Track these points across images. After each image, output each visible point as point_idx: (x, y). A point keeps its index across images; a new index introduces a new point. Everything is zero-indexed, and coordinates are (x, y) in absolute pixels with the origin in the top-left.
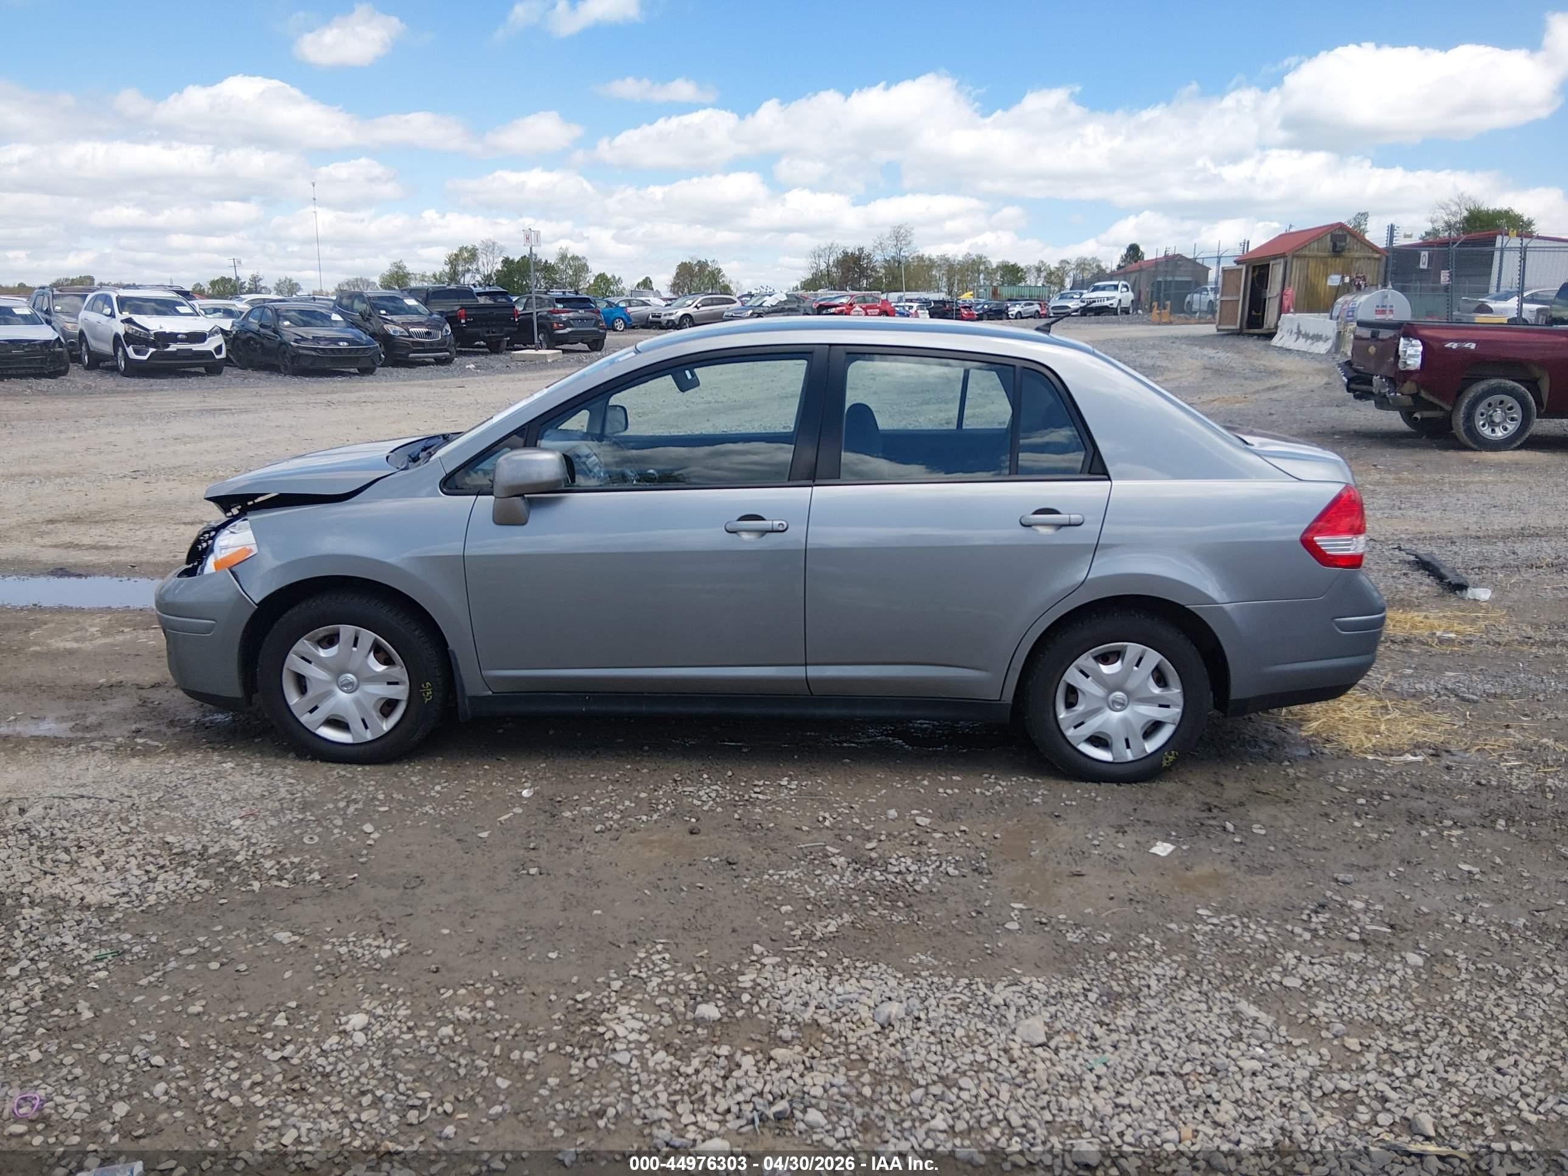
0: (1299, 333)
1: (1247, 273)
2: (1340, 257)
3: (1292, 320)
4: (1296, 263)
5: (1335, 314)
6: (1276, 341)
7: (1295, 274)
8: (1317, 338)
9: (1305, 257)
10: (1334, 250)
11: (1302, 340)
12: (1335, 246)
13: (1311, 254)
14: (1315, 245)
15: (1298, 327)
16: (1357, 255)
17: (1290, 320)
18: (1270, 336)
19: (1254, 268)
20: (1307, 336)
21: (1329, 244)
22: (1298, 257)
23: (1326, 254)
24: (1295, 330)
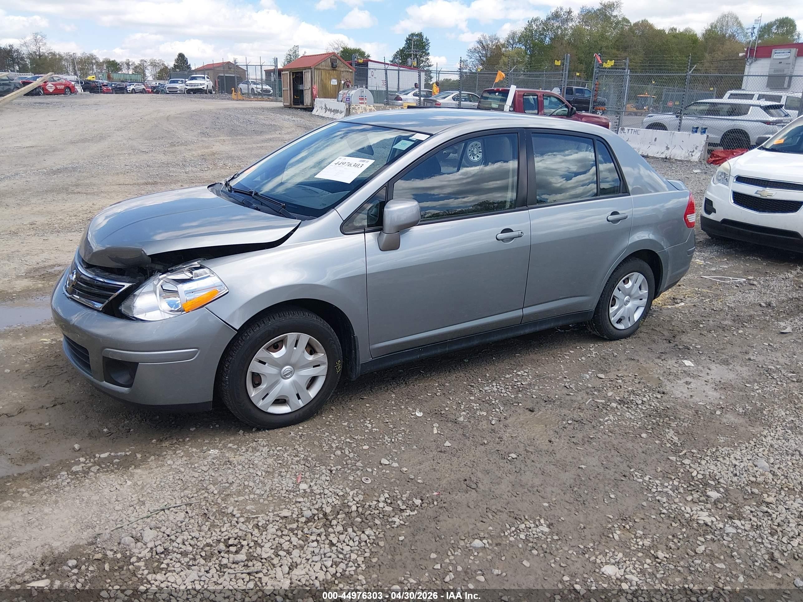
0: (326, 108)
1: (290, 75)
2: (335, 70)
3: (321, 102)
4: (316, 72)
5: (340, 99)
6: (314, 112)
7: (316, 79)
8: (336, 111)
9: (320, 69)
10: (332, 67)
11: (328, 112)
12: (332, 64)
13: (322, 68)
14: (323, 63)
15: (325, 106)
16: (342, 69)
17: (320, 102)
18: (310, 109)
19: (293, 73)
20: (330, 110)
21: (330, 64)
22: (317, 69)
23: (329, 68)
24: (324, 107)
